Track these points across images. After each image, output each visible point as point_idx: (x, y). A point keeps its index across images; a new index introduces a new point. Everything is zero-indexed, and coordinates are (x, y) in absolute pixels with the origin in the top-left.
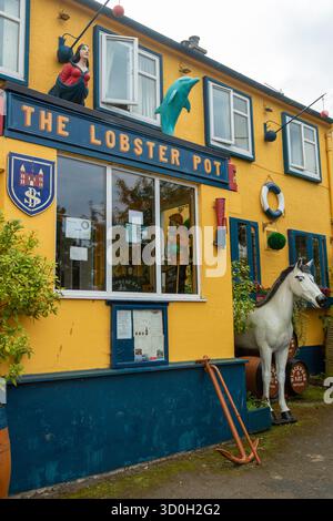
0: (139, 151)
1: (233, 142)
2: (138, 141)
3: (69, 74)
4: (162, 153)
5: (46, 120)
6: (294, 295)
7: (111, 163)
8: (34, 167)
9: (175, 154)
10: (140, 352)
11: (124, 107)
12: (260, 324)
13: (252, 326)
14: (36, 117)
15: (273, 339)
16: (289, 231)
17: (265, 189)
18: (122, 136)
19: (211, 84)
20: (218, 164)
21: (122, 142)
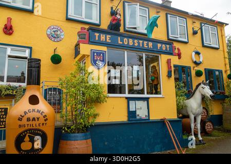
0: (136, 44)
1: (179, 36)
2: (136, 41)
3: (114, 20)
4: (145, 44)
5: (103, 37)
6: (202, 95)
7: (126, 50)
8: (99, 53)
9: (150, 44)
10: (138, 115)
11: (135, 28)
12: (189, 105)
13: (186, 106)
14: (99, 37)
15: (194, 111)
16: (205, 69)
17: (194, 53)
18: (130, 40)
19: (169, 15)
20: (168, 46)
21: (130, 42)
